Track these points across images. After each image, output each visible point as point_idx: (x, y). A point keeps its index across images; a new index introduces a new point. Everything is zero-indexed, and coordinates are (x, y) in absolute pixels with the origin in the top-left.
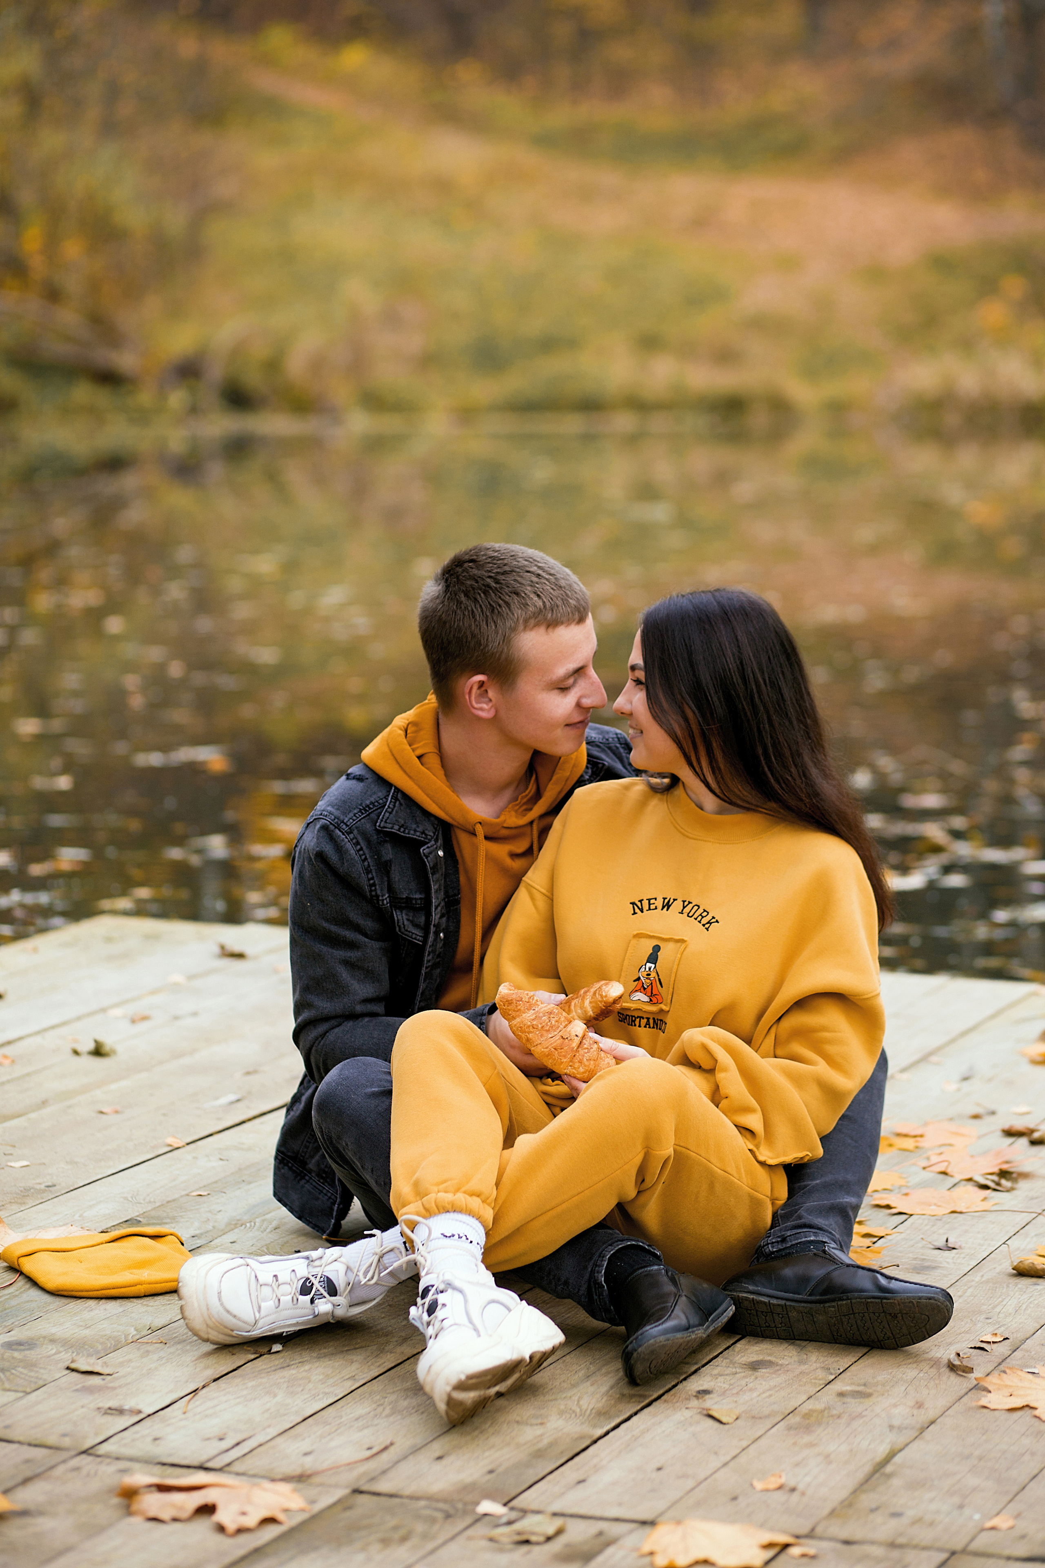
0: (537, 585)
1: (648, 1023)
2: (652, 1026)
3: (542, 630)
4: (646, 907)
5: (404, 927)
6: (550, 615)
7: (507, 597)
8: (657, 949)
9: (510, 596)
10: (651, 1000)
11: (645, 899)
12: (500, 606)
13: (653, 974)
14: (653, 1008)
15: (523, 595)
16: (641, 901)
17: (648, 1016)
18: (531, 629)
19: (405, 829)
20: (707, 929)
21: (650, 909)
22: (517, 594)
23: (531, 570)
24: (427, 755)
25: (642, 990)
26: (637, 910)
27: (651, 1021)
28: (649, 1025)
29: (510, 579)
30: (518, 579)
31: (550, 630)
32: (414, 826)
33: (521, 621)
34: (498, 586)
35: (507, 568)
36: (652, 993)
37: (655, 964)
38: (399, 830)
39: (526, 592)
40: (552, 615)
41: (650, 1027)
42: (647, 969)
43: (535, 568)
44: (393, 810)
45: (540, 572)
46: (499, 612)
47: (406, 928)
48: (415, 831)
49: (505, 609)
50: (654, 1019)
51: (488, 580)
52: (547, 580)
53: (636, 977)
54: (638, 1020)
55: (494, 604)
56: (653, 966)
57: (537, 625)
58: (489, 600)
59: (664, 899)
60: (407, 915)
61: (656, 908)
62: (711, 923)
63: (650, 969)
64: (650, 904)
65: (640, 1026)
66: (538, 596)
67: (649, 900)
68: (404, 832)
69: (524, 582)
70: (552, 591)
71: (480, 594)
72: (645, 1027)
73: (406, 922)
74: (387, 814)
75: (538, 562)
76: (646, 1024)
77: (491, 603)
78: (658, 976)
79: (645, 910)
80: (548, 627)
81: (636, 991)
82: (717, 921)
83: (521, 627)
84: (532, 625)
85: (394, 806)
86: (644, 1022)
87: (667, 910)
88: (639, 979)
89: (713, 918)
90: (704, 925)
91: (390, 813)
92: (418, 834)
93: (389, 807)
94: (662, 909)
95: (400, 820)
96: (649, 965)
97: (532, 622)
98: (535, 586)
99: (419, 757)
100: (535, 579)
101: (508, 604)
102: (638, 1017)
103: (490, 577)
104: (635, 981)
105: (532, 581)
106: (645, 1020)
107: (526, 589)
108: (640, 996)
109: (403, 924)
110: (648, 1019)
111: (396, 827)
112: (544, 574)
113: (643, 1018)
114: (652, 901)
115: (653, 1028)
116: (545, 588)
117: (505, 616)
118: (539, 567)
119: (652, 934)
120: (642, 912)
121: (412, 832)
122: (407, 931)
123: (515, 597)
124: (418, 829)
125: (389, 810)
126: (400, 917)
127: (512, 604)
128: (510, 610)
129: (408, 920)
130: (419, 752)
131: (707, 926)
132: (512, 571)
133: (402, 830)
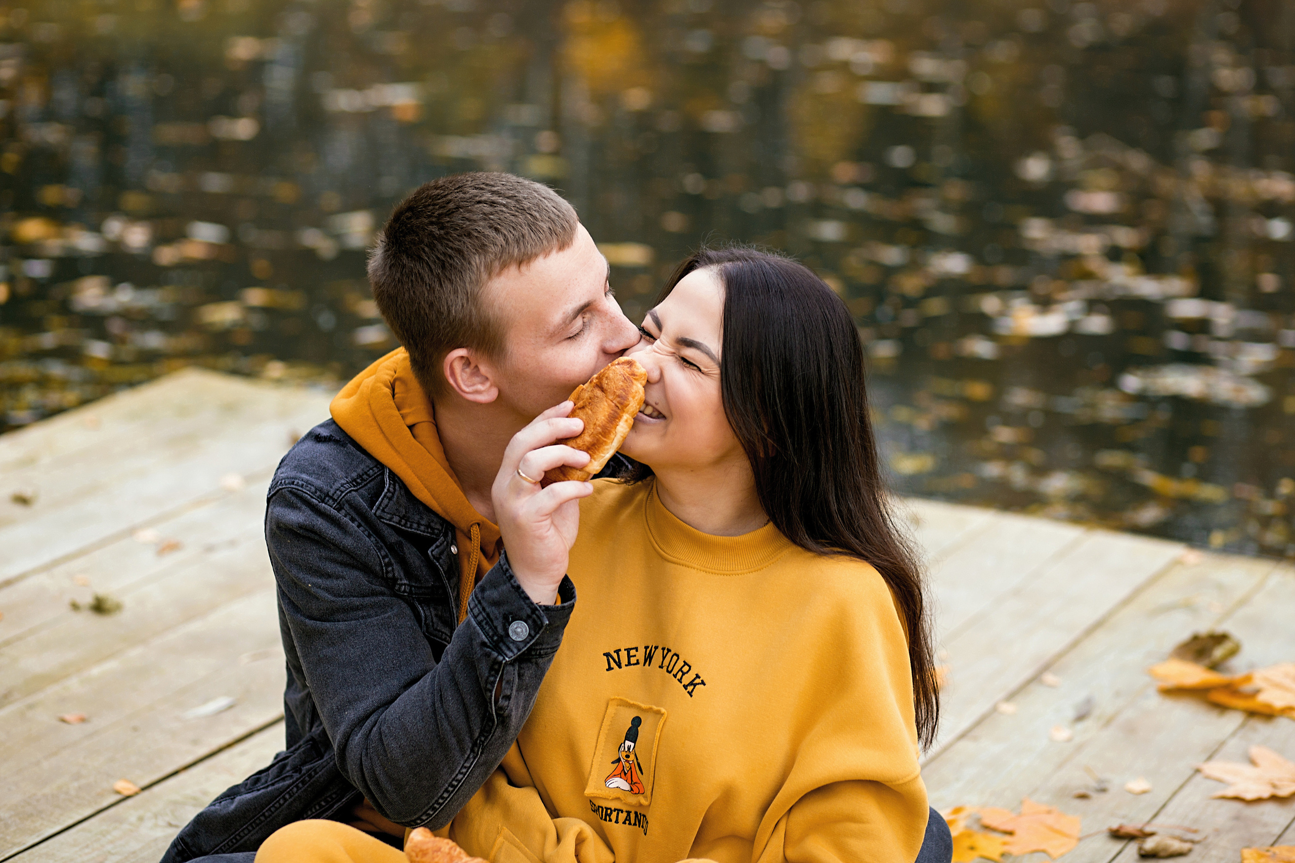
0: (492, 217)
1: (628, 819)
2: (633, 822)
3: (513, 270)
4: (624, 661)
5: (433, 626)
6: (516, 250)
7: (457, 243)
8: (637, 722)
9: (460, 241)
10: (632, 789)
11: (623, 650)
12: (451, 257)
13: (632, 757)
14: (633, 800)
15: (476, 234)
16: (617, 652)
17: (629, 809)
18: (499, 274)
19: (406, 521)
20: (690, 694)
21: (629, 664)
22: (469, 235)
23: (483, 198)
24: (418, 426)
25: (623, 774)
26: (613, 664)
27: (633, 816)
28: (630, 820)
29: (457, 219)
30: (467, 215)
31: (524, 268)
32: (417, 518)
33: (482, 269)
34: (442, 232)
35: (451, 205)
36: (632, 781)
37: (635, 742)
38: (399, 523)
39: (479, 229)
40: (519, 250)
41: (630, 824)
42: (626, 749)
43: (489, 195)
44: (393, 494)
45: (494, 198)
46: (451, 265)
47: (435, 626)
48: (419, 524)
49: (457, 261)
50: (636, 813)
51: (431, 228)
52: (504, 205)
53: (616, 758)
54: (615, 814)
55: (442, 257)
56: (632, 745)
57: (504, 266)
58: (437, 253)
59: (646, 648)
60: (435, 609)
61: (638, 663)
62: (695, 685)
63: (629, 749)
64: (629, 657)
65: (617, 822)
66: (497, 230)
67: (628, 650)
68: (405, 525)
69: (475, 217)
70: (512, 218)
71: (423, 250)
72: (624, 823)
73: (435, 620)
74: (386, 501)
75: (493, 186)
76: (626, 820)
77: (439, 256)
78: (637, 759)
79: (623, 665)
80: (520, 263)
81: (615, 776)
82: (703, 683)
83: (484, 276)
84: (497, 270)
85: (394, 489)
86: (622, 816)
87: (649, 665)
88: (619, 760)
89: (698, 676)
90: (685, 687)
91: (390, 499)
92: (422, 528)
93: (388, 490)
94: (644, 665)
95: (401, 509)
96: (628, 743)
97: (497, 264)
98: (490, 219)
99: (411, 427)
100: (487, 209)
101: (459, 251)
102: (615, 810)
103: (432, 223)
104: (613, 763)
105: (485, 214)
106: (625, 814)
107: (479, 226)
108: (620, 783)
109: (432, 621)
110: (629, 813)
111: (396, 519)
112: (500, 200)
113: (622, 812)
114: (633, 652)
115: (635, 824)
116: (502, 217)
117: (459, 267)
118: (493, 192)
119: (632, 702)
120: (620, 667)
121: (415, 526)
122: (436, 630)
123: (466, 239)
124: (423, 522)
125: (389, 495)
126: (428, 613)
127: (465, 249)
128: (464, 259)
129: (436, 615)
130: (410, 420)
131: (690, 688)
132: (458, 208)
133: (403, 522)
